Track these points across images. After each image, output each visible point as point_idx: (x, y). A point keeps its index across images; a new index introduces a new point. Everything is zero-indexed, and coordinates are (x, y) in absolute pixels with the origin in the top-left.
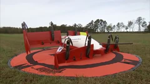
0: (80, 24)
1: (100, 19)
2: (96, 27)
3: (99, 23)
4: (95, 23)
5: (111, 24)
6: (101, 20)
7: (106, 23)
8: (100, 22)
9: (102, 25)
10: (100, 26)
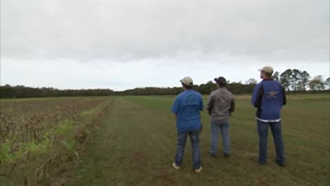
0: (253, 80)
1: (292, 69)
2: (285, 83)
3: (291, 76)
4: (282, 75)
5: (319, 76)
6: (295, 70)
7: (308, 75)
8: (293, 74)
9: (298, 79)
10: (293, 81)
